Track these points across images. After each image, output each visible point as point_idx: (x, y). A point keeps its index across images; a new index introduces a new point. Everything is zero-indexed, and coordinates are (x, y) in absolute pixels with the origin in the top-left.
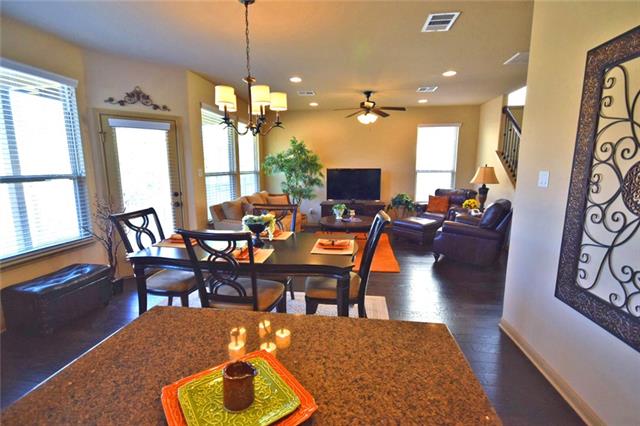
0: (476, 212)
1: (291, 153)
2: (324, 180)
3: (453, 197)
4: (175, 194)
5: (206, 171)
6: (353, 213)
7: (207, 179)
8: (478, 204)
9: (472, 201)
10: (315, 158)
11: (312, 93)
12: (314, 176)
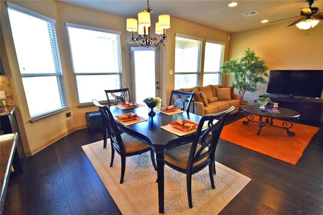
1: (243, 60)
2: (267, 79)
4: (157, 83)
5: (176, 71)
6: (276, 105)
7: (176, 75)
10: (262, 63)
11: (255, 13)
12: (259, 76)
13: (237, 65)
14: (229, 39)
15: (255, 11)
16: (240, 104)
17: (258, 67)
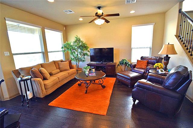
0: (162, 71)
3: (150, 61)
6: (94, 70)
8: (163, 66)
9: (160, 64)
10: (85, 44)
11: (72, 11)
12: (85, 52)
13: (71, 46)
14: (65, 29)
15: (71, 11)
16: (77, 71)
17: (84, 47)
